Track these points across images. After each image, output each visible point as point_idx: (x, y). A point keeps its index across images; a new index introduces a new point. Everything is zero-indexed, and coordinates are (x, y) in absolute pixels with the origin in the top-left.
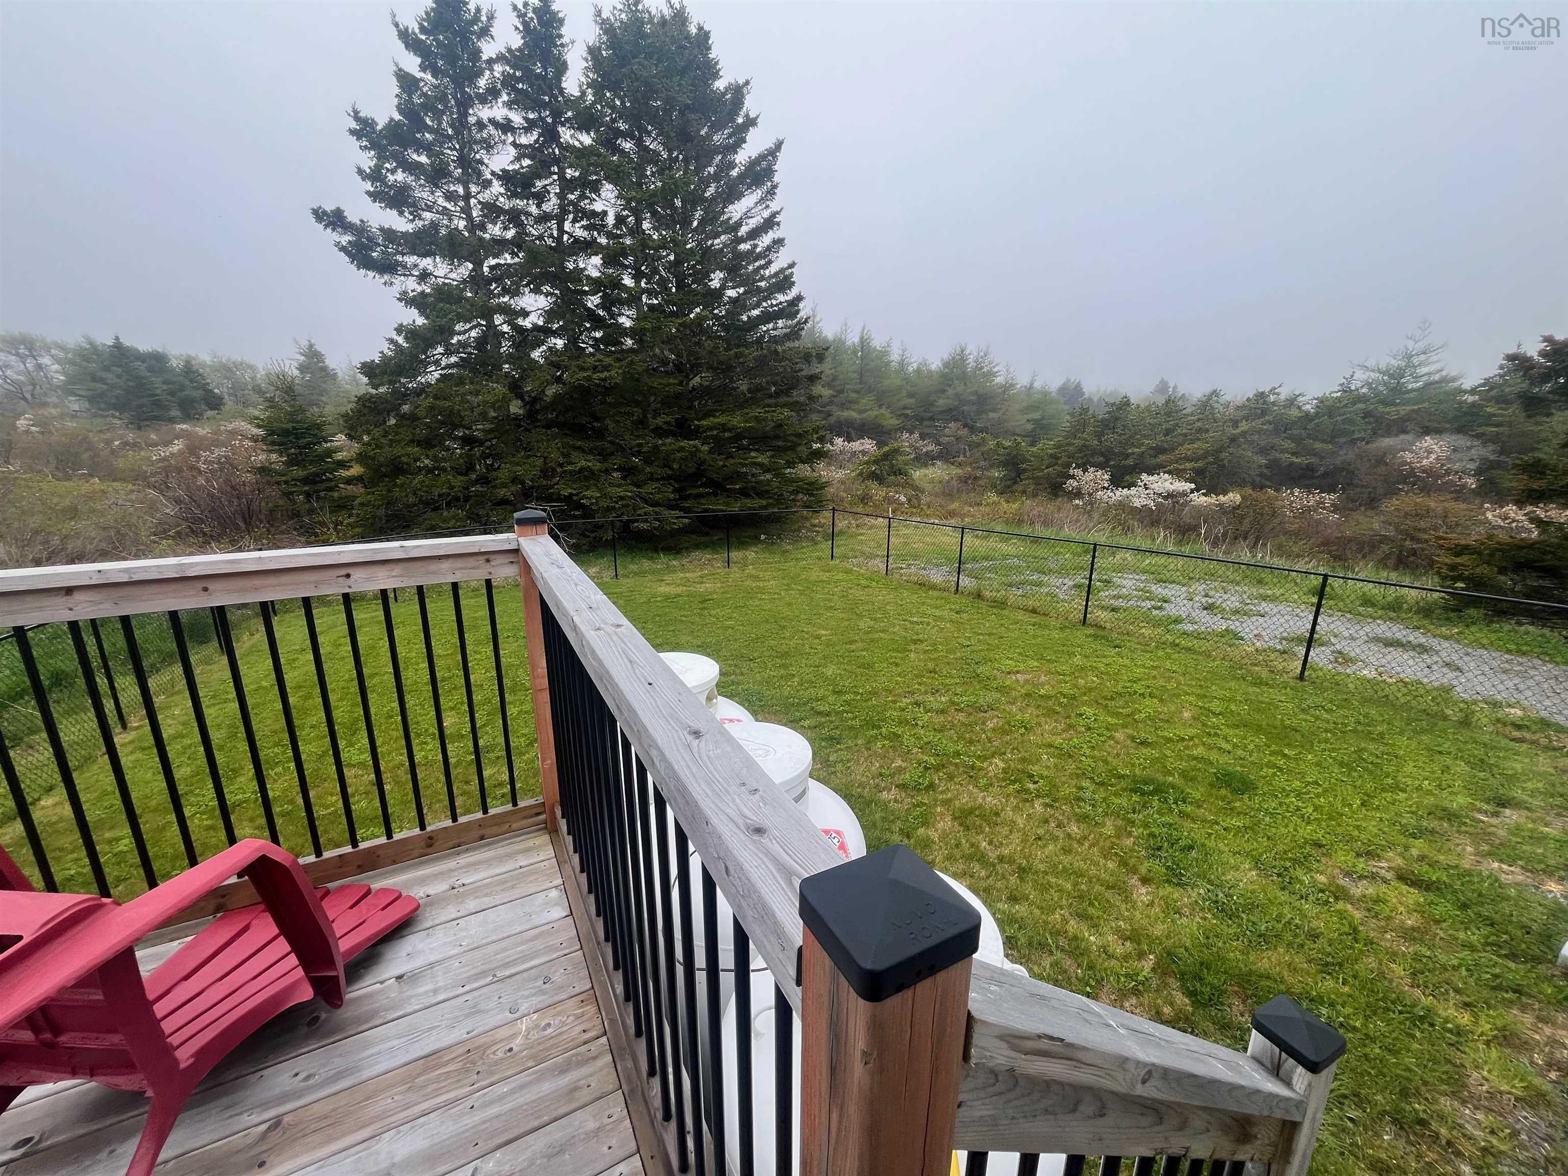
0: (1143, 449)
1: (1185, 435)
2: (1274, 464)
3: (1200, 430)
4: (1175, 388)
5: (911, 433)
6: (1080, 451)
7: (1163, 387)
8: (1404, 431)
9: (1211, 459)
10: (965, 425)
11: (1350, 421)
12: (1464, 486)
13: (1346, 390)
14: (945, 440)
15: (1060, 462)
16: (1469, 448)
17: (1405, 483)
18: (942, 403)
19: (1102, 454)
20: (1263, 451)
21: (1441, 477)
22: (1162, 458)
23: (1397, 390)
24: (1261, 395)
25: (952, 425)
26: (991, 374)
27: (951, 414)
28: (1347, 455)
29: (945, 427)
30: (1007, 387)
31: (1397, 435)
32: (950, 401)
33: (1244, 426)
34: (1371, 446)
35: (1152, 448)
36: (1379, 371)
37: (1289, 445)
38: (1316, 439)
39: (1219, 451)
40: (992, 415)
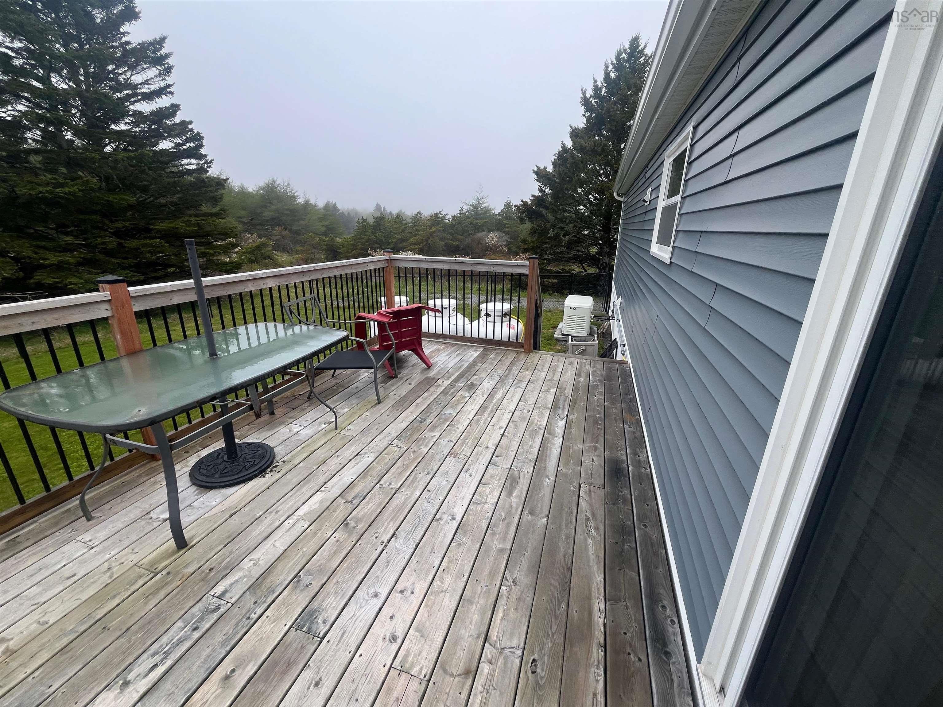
0: (396, 240)
1: (411, 233)
2: (447, 245)
3: (416, 230)
4: (384, 208)
5: (252, 234)
6: (367, 242)
7: (378, 207)
8: (483, 231)
9: (425, 243)
10: (286, 229)
11: (466, 226)
12: (504, 251)
13: (461, 213)
14: (275, 238)
15: (358, 248)
16: (503, 237)
17: (487, 250)
18: (267, 214)
19: (377, 243)
20: (442, 239)
21: (498, 248)
22: (404, 244)
23: (477, 213)
24: (436, 215)
25: (277, 228)
26: (294, 198)
27: (276, 221)
28: (469, 241)
29: (273, 230)
30: (307, 205)
31: (481, 232)
32: (273, 213)
33: (434, 229)
34: (476, 236)
35: (399, 239)
36: (471, 206)
37: (449, 236)
38: (457, 234)
39: (426, 240)
40: (301, 222)
